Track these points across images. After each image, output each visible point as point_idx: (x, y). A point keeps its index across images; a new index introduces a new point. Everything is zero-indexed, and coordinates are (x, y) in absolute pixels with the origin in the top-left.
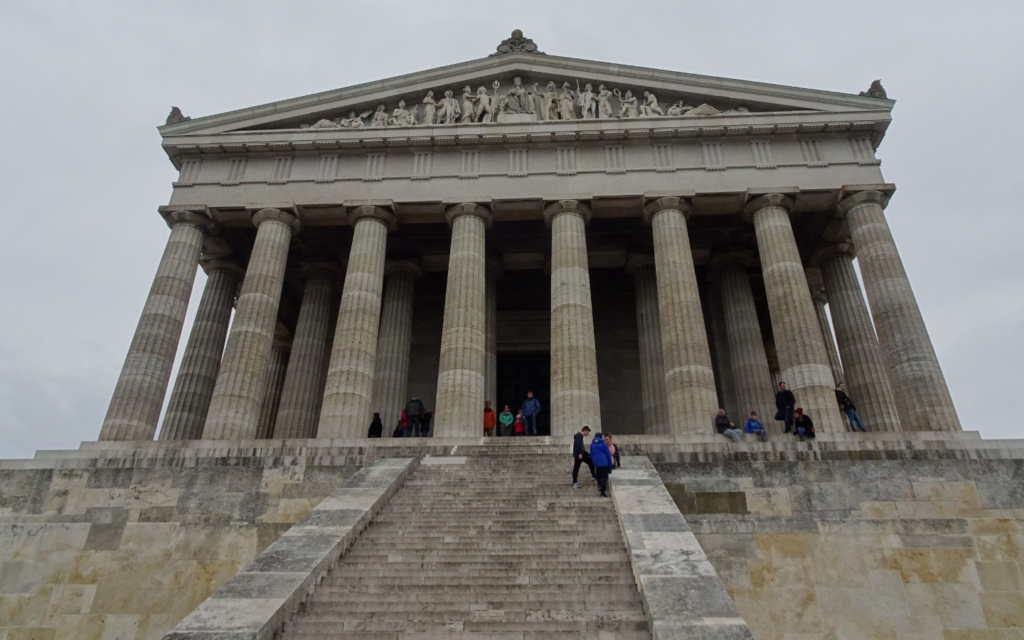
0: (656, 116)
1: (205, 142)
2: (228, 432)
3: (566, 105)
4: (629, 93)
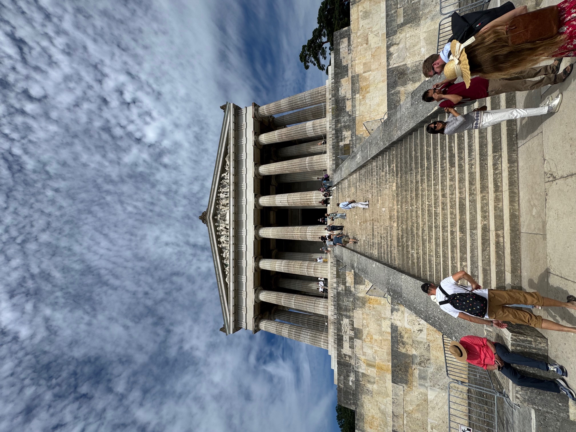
0: (229, 174)
1: (232, 319)
2: (326, 307)
4: (221, 182)
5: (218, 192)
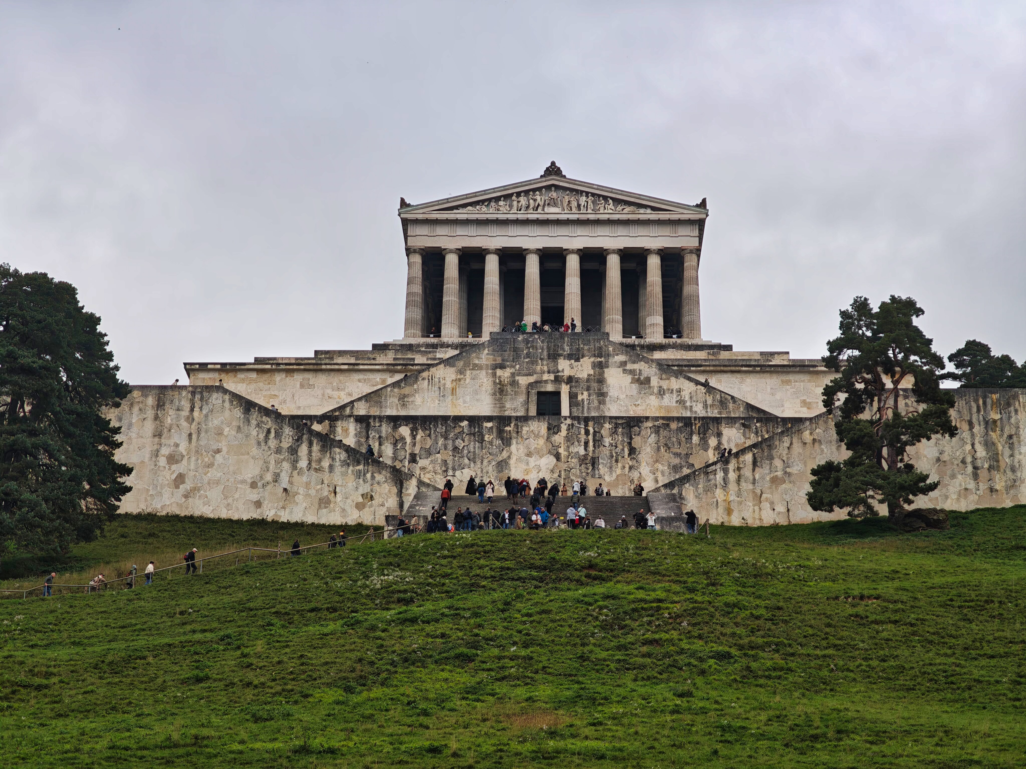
0: (611, 211)
1: (420, 217)
3: (574, 204)
4: (601, 198)
5: (587, 193)
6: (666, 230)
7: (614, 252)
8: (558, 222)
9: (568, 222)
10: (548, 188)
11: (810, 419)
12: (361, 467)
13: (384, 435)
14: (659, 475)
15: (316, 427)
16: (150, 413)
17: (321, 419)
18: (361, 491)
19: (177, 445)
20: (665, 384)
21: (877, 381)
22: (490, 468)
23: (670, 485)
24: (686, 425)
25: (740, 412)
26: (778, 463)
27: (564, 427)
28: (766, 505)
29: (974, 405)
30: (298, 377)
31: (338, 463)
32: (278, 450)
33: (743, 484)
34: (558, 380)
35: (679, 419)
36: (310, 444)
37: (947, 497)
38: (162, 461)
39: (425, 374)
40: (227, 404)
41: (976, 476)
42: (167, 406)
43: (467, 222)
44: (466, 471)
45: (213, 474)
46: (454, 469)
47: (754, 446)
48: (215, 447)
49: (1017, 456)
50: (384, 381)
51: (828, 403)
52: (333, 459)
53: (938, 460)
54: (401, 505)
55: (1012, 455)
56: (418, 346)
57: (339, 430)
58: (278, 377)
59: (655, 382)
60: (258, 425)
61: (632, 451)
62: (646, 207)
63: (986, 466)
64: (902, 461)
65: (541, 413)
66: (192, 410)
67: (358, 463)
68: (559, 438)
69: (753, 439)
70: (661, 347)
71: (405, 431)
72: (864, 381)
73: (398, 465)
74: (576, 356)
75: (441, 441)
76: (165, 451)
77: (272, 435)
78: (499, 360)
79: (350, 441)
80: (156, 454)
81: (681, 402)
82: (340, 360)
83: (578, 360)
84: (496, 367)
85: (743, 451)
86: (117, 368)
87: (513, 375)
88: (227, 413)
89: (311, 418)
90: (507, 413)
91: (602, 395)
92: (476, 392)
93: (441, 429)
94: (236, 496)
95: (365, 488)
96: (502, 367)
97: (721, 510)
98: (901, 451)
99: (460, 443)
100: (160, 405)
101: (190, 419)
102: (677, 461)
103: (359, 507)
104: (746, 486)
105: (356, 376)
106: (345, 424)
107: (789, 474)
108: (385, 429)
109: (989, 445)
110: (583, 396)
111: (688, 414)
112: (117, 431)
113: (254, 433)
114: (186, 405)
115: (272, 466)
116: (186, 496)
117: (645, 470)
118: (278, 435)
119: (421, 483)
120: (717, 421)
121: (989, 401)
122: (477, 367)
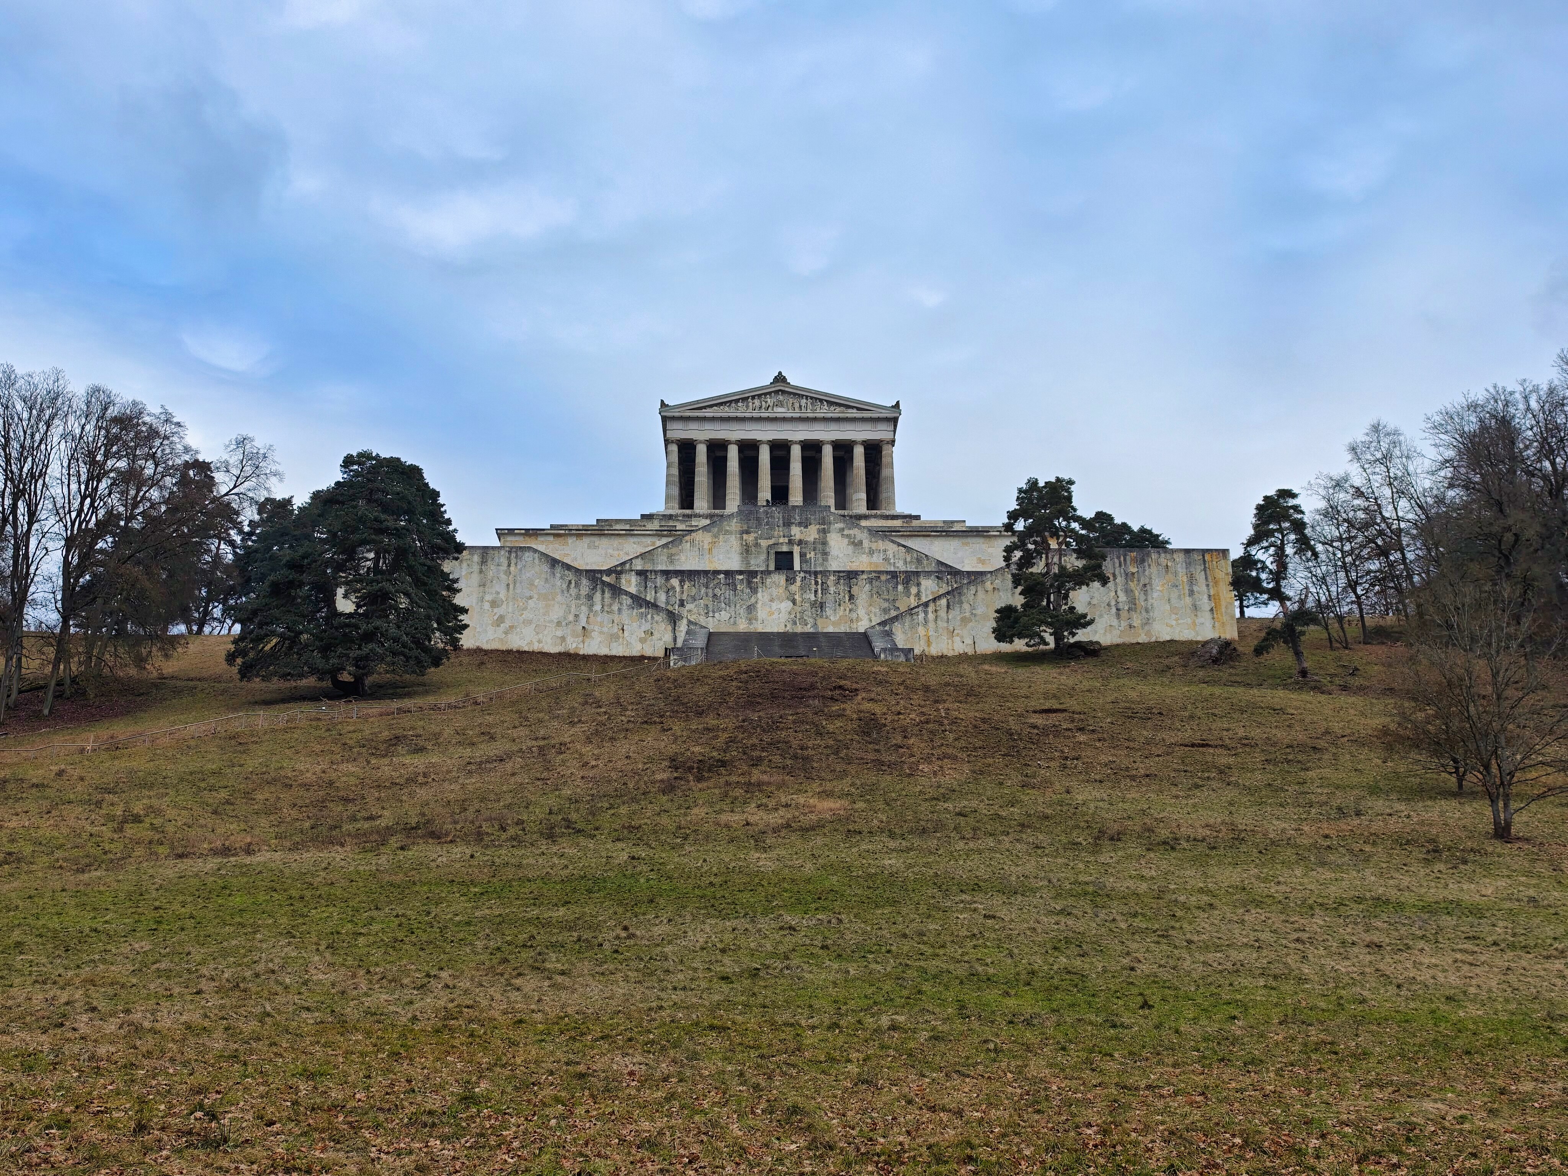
0: (825, 411)
1: (676, 415)
3: (797, 405)
4: (818, 401)
5: (807, 397)
6: (868, 426)
7: (828, 443)
8: (784, 419)
9: (792, 419)
10: (777, 392)
11: (991, 572)
12: (643, 610)
13: (658, 585)
14: (872, 615)
15: (605, 578)
16: (476, 568)
17: (609, 572)
18: (643, 628)
19: (498, 593)
20: (874, 546)
21: (1045, 542)
22: (742, 611)
23: (883, 623)
24: (893, 577)
25: (933, 567)
26: (966, 606)
27: (798, 579)
28: (957, 639)
29: (1116, 561)
30: (586, 540)
31: (625, 607)
32: (578, 597)
33: (939, 622)
34: (790, 542)
35: (887, 572)
36: (603, 592)
37: (1096, 632)
38: (487, 606)
39: (687, 538)
40: (537, 561)
41: (1118, 616)
42: (489, 562)
43: (713, 419)
44: (723, 613)
45: (527, 615)
46: (714, 612)
47: (948, 593)
48: (528, 595)
49: (1150, 601)
50: (653, 544)
51: (1007, 559)
52: (621, 604)
53: (1090, 603)
54: (675, 640)
55: (1146, 600)
56: (677, 516)
57: (623, 581)
58: (571, 540)
59: (866, 544)
60: (561, 578)
61: (851, 597)
62: (853, 407)
63: (1126, 608)
64: (1066, 604)
65: (778, 568)
66: (509, 565)
67: (641, 607)
68: (794, 588)
69: (945, 588)
70: (866, 517)
71: (675, 582)
72: (1035, 543)
73: (670, 608)
74: (805, 524)
75: (703, 590)
76: (488, 597)
77: (573, 585)
78: (745, 527)
79: (633, 590)
80: (482, 600)
81: (886, 559)
82: (618, 527)
83: (806, 527)
84: (743, 532)
85: (940, 597)
86: (455, 530)
87: (756, 538)
88: (537, 569)
89: (600, 572)
90: (752, 568)
91: (825, 554)
92: (728, 552)
93: (703, 580)
94: (546, 632)
95: (646, 626)
96: (748, 532)
97: (922, 642)
98: (1066, 597)
99: (718, 591)
100: (483, 562)
101: (508, 573)
102: (886, 605)
103: (642, 641)
104: (942, 624)
105: (632, 540)
106: (628, 576)
107: (975, 615)
108: (660, 580)
109: (1128, 591)
110: (811, 555)
111: (892, 569)
112: (456, 581)
113: (559, 583)
114: (505, 562)
115: (573, 609)
116: (506, 633)
117: (861, 612)
118: (577, 585)
119: (690, 622)
120: (917, 574)
121: (1128, 558)
122: (727, 532)
